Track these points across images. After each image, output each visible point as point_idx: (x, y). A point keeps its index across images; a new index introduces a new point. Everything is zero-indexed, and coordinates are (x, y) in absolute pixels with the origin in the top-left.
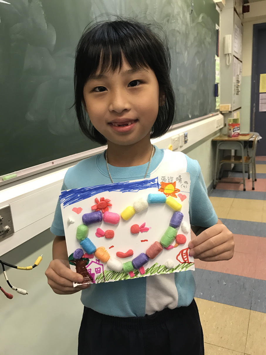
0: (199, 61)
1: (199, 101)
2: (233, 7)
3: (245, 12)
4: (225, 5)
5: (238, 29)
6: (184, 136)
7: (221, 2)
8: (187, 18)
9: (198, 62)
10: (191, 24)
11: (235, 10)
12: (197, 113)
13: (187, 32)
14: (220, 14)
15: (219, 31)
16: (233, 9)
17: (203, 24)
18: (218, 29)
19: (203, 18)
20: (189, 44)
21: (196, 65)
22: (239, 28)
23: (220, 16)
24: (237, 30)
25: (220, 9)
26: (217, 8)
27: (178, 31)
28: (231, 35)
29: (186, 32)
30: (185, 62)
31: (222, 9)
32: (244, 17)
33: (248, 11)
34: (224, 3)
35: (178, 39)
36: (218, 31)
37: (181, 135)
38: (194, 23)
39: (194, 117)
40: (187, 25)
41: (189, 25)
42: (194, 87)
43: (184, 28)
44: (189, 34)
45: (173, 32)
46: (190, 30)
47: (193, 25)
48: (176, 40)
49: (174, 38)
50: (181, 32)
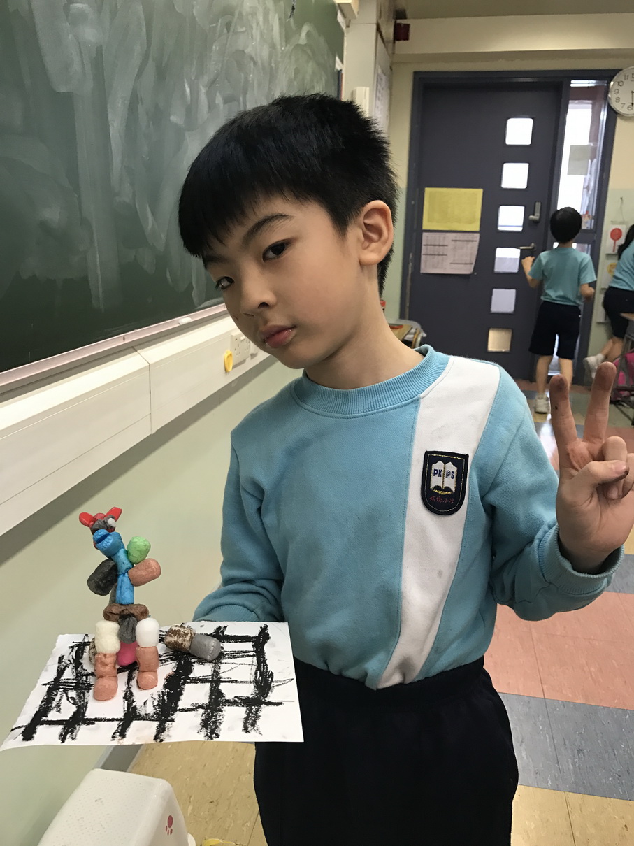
2: (375, 22)
3: (399, 40)
4: (358, 13)
5: (384, 77)
7: (349, 4)
8: (272, 30)
10: (282, 46)
11: (378, 29)
13: (273, 65)
14: (345, 34)
15: (342, 74)
16: (374, 27)
17: (309, 51)
18: (341, 70)
19: (308, 34)
22: (385, 74)
23: (345, 39)
24: (381, 79)
25: (346, 23)
26: (340, 18)
27: (252, 58)
28: (368, 89)
29: (270, 63)
31: (350, 21)
32: (396, 52)
33: (406, 38)
34: (355, 9)
35: (250, 79)
36: (339, 73)
38: (288, 45)
40: (273, 46)
41: (279, 47)
43: (265, 53)
44: (277, 68)
45: (240, 58)
46: (279, 60)
47: (287, 48)
48: (246, 79)
49: (243, 75)
50: (259, 62)
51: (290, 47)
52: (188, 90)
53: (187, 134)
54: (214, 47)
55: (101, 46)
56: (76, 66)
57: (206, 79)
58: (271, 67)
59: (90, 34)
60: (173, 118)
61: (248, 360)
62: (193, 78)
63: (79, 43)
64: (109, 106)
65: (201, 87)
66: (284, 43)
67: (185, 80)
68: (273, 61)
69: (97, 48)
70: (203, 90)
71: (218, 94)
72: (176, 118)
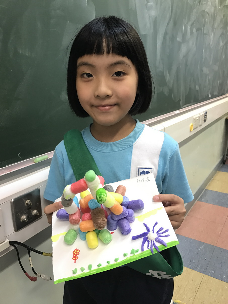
0: (223, 43)
1: (219, 82)
6: (204, 115)
8: (216, 1)
9: (221, 44)
10: (219, 7)
12: (216, 93)
13: (215, 14)
20: (216, 25)
21: (220, 47)
27: (208, 13)
30: (211, 43)
35: (206, 21)
37: (201, 114)
38: (221, 6)
39: (213, 97)
40: (215, 7)
41: (218, 7)
42: (216, 68)
43: (212, 10)
44: (217, 15)
45: (203, 14)
46: (218, 12)
47: (221, 7)
48: (205, 21)
49: (204, 20)
50: (210, 14)
51: (222, 7)
52: (184, 28)
53: (182, 44)
54: (194, 11)
55: (156, 17)
56: (148, 25)
57: (190, 23)
58: (214, 15)
59: (153, 13)
60: (178, 39)
61: (199, 127)
62: (186, 23)
63: (149, 17)
64: (157, 37)
65: (188, 26)
66: (220, 5)
67: (183, 25)
68: (215, 13)
69: (155, 17)
70: (189, 27)
71: (194, 28)
72: (179, 39)
